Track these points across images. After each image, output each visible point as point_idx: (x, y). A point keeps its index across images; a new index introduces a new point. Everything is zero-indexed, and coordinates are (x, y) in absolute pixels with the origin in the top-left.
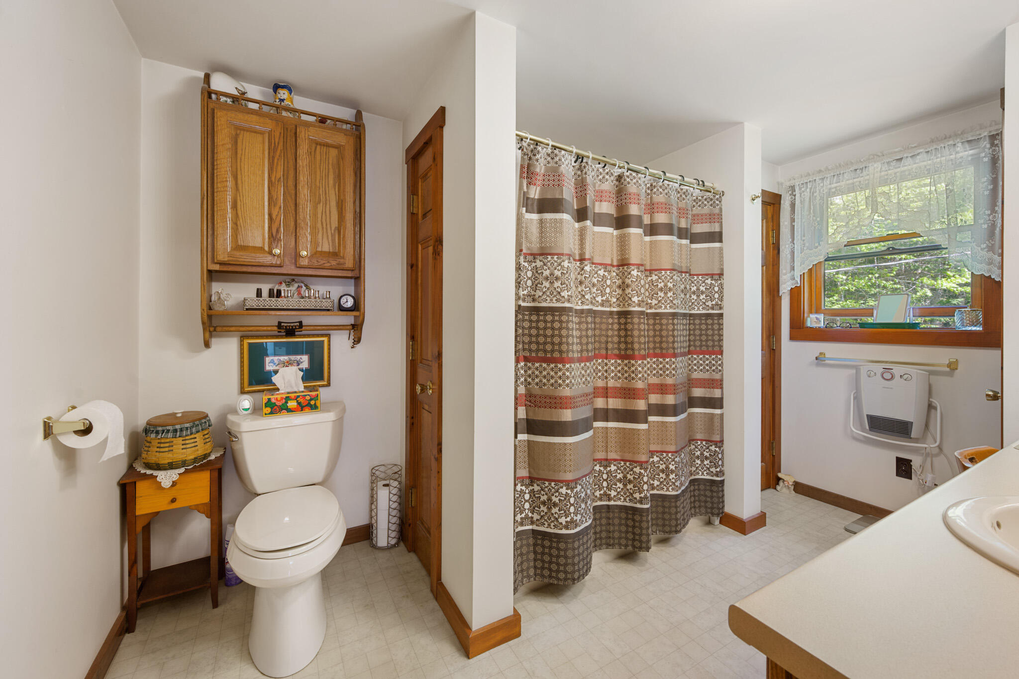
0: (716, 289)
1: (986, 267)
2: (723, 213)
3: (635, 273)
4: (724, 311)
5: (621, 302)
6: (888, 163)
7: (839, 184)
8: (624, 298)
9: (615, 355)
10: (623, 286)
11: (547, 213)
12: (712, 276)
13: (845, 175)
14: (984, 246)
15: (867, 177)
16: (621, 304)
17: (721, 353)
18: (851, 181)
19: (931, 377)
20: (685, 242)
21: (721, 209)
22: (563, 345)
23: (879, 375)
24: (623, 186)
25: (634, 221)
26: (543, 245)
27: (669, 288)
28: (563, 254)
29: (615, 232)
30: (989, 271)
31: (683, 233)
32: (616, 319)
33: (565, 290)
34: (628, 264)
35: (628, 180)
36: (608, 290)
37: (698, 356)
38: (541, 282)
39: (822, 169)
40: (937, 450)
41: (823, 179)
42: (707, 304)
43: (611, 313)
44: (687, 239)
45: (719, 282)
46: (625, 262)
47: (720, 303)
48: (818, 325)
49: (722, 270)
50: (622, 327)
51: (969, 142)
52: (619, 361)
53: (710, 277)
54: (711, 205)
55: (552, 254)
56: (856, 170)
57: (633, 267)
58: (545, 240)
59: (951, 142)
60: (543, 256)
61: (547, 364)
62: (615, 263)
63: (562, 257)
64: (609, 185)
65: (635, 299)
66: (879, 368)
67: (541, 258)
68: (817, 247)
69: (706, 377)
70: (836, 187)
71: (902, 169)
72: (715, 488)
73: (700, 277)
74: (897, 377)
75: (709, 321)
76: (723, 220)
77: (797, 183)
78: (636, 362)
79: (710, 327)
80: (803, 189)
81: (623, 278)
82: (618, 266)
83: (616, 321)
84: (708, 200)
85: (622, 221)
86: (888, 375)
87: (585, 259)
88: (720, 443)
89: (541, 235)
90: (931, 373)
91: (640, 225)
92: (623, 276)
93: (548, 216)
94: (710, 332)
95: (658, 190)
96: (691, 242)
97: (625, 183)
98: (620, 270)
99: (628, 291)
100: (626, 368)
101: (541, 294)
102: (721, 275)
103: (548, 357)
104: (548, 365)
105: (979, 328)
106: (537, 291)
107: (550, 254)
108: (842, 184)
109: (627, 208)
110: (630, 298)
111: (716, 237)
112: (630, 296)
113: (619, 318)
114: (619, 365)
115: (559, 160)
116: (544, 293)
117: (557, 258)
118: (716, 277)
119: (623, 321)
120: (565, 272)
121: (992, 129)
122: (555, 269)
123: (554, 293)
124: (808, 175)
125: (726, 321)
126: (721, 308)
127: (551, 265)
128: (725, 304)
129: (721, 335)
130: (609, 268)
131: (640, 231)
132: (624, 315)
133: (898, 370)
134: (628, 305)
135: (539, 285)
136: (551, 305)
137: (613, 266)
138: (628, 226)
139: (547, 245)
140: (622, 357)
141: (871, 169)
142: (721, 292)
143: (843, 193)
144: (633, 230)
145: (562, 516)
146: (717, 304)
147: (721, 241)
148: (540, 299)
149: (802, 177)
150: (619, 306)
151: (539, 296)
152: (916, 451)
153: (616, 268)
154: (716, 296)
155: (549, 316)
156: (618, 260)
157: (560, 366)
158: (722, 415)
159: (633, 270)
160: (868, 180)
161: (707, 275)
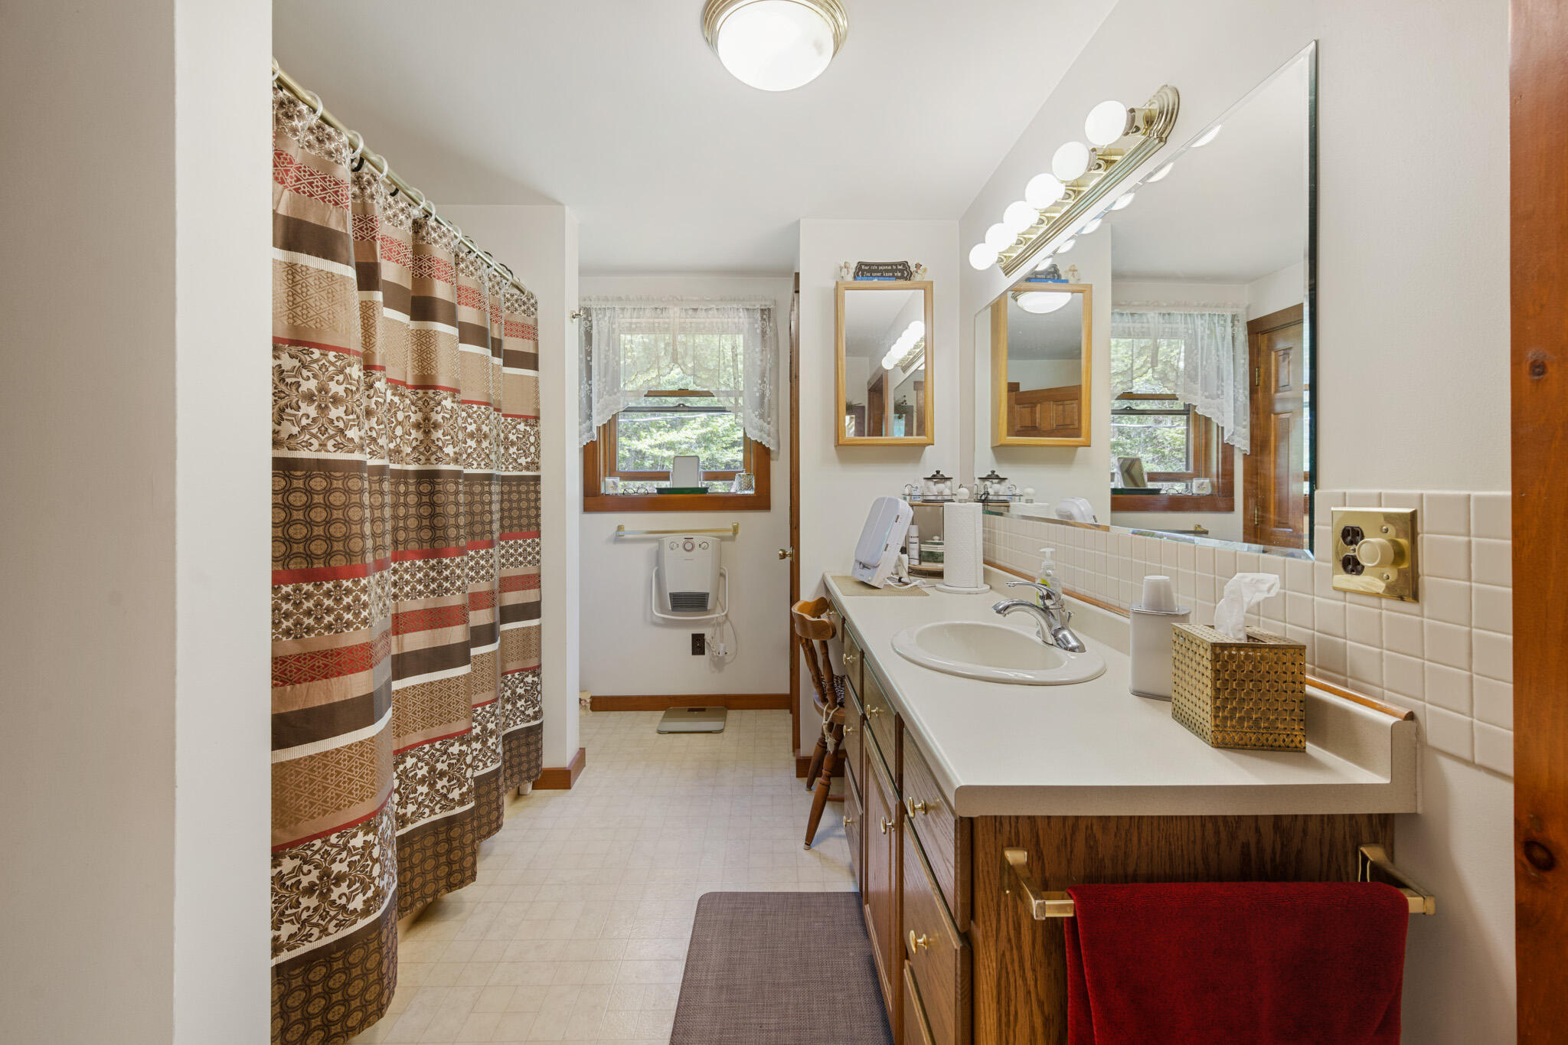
0: (532, 439)
1: (759, 434)
2: (539, 327)
3: (448, 403)
4: (542, 473)
5: (421, 453)
6: (686, 310)
7: (639, 320)
8: (427, 447)
9: (413, 552)
10: (426, 426)
11: (309, 253)
12: (526, 419)
13: (647, 311)
14: (757, 413)
15: (667, 320)
16: (421, 457)
17: (538, 535)
18: (651, 320)
19: (723, 543)
20: (498, 361)
21: (536, 320)
22: (353, 540)
23: (681, 545)
24: (425, 243)
25: (441, 311)
26: (299, 322)
27: (484, 434)
28: (349, 350)
29: (414, 325)
30: (761, 437)
31: (497, 348)
32: (411, 484)
33: (354, 425)
34: (435, 387)
35: (434, 235)
36: (399, 431)
37: (525, 541)
38: (294, 404)
39: (623, 297)
40: (724, 618)
41: (623, 309)
42: (519, 461)
43: (405, 474)
44: (500, 357)
45: (536, 429)
46: (430, 383)
47: (536, 460)
48: (615, 492)
49: (538, 410)
50: (425, 499)
51: (748, 309)
52: (420, 563)
53: (524, 421)
54: (524, 311)
55: (325, 348)
56: (656, 308)
57: (445, 394)
58: (305, 312)
59: (735, 306)
60: (300, 348)
61: (315, 584)
62: (410, 382)
63: (346, 356)
64: (402, 233)
65: (449, 450)
66: (680, 539)
67: (294, 350)
68: (615, 394)
69: (519, 574)
70: (636, 323)
71: (698, 320)
72: (532, 739)
73: (509, 419)
74: (697, 546)
75: (523, 488)
76: (539, 338)
77: (593, 305)
78: (452, 561)
79: (524, 496)
80: (600, 316)
81: (424, 410)
82: (416, 387)
83: (412, 488)
84: (520, 302)
85: (422, 307)
86: (689, 546)
87: (374, 367)
88: (536, 671)
89: (291, 299)
90: (723, 539)
91: (452, 320)
92: (426, 408)
93: (312, 262)
94: (524, 504)
95: (467, 267)
96: (505, 365)
97: (429, 238)
98: (419, 396)
99: (438, 434)
100: (433, 574)
101: (295, 430)
102: (537, 418)
103: (318, 569)
104: (318, 586)
105: (751, 492)
106: (284, 423)
107: (319, 346)
108: (643, 320)
109: (431, 287)
110: (441, 448)
111: (530, 361)
112: (440, 444)
113: (419, 484)
114: (420, 569)
115: (337, 151)
116: (303, 428)
117: (335, 356)
118: (532, 421)
119: (425, 488)
120: (354, 389)
121: (763, 303)
122: (332, 379)
123: (329, 431)
124: (606, 299)
125: (544, 487)
126: (538, 468)
127: (320, 369)
128: (542, 462)
129: (538, 509)
130: (401, 388)
131: (454, 331)
132: (429, 478)
133: (697, 539)
134: (436, 459)
135: (289, 411)
136: (323, 455)
137: (408, 387)
138: (433, 319)
139: (311, 324)
140: (426, 556)
141: (671, 311)
142: (537, 444)
143: (643, 332)
144: (440, 327)
145: (355, 896)
146: (533, 463)
147: (536, 368)
148: (293, 442)
149: (599, 299)
150: (418, 460)
151: (291, 436)
152: (707, 623)
153: (409, 390)
154: (532, 449)
155: (319, 479)
156: (416, 377)
157: (347, 584)
158: (539, 627)
159: (446, 399)
160: (668, 323)
161: (519, 417)
